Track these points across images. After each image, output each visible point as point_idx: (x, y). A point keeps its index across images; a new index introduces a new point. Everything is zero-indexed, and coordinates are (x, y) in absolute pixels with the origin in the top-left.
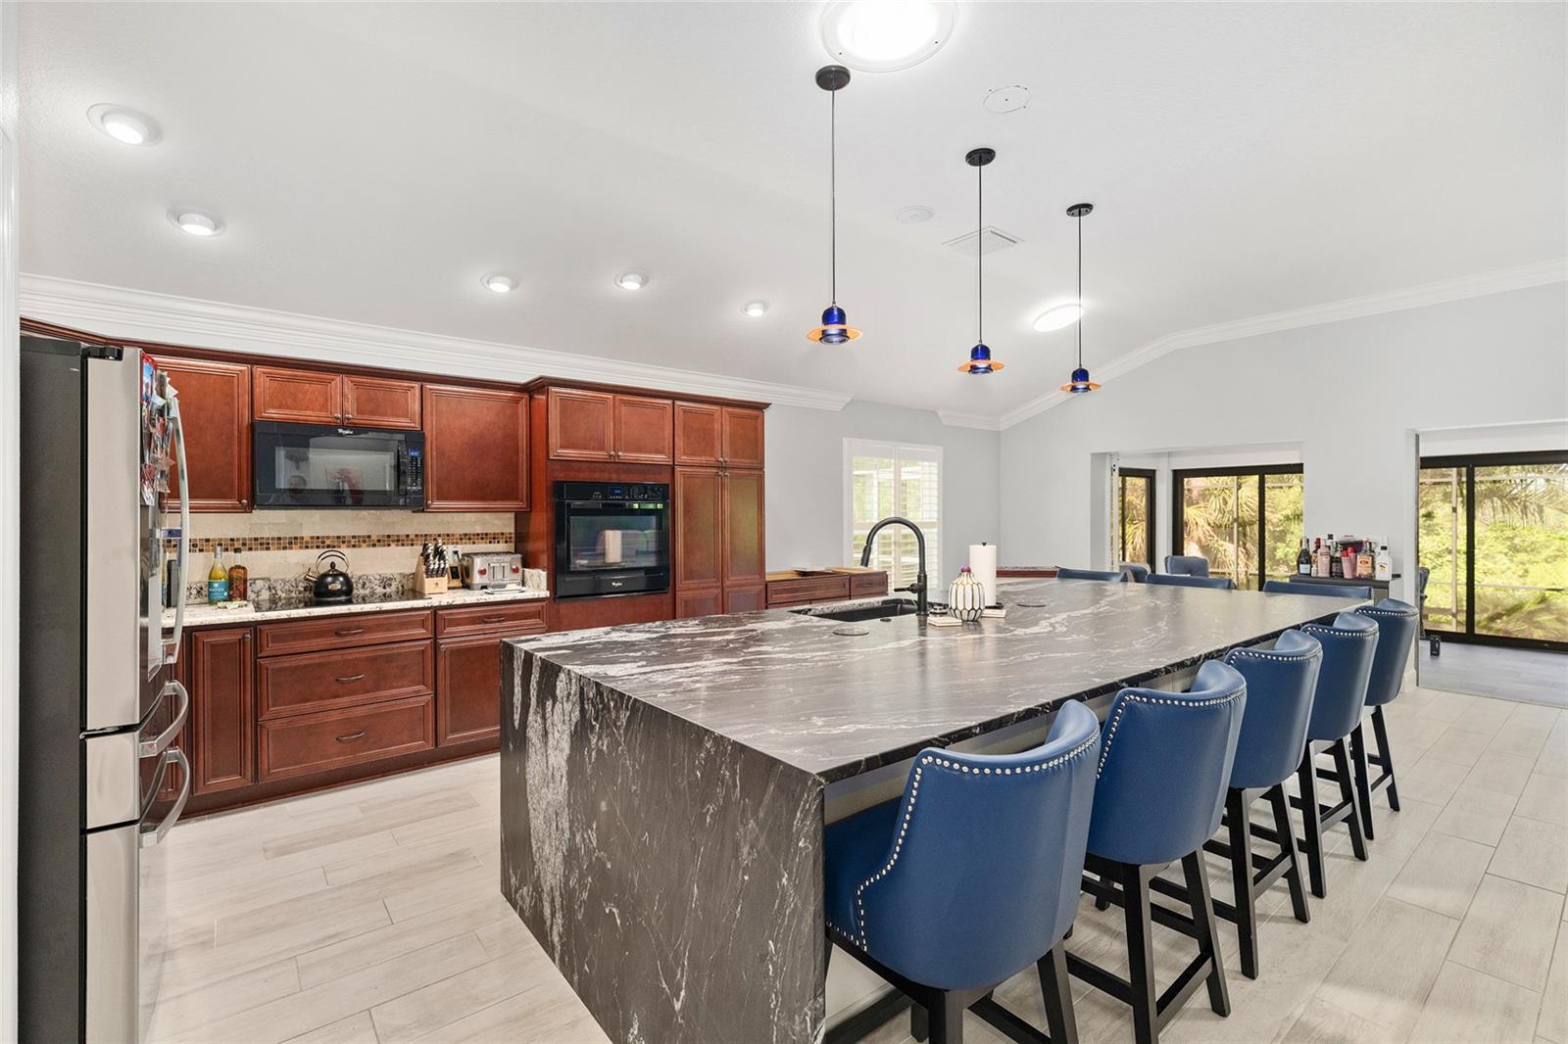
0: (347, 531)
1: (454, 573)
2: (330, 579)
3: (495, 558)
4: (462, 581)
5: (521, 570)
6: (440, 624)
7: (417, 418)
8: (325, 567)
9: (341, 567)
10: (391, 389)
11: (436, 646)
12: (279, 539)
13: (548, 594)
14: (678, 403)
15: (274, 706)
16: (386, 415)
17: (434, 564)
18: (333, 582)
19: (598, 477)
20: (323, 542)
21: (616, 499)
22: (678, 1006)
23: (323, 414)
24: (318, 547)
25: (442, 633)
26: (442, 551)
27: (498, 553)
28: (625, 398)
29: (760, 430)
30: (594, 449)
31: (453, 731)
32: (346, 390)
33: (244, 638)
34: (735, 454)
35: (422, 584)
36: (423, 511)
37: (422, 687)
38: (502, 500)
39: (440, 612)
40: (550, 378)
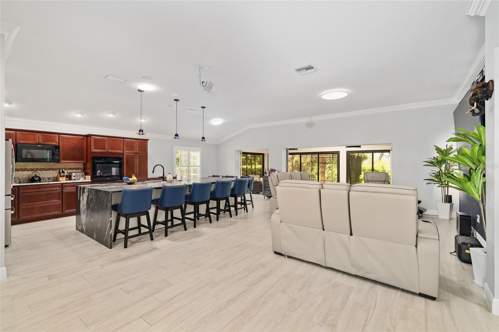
0: (39, 167)
1: (67, 177)
2: (35, 178)
3: (78, 173)
4: (69, 178)
5: (84, 176)
6: (63, 187)
7: (58, 143)
8: (34, 175)
9: (38, 175)
10: (51, 136)
11: (62, 191)
12: (21, 169)
13: (91, 181)
14: (124, 139)
15: (23, 203)
16: (49, 142)
17: (62, 174)
18: (36, 178)
19: (103, 155)
20: (33, 170)
21: (108, 160)
22: (99, 227)
23: (34, 142)
24: (31, 171)
25: (64, 189)
26: (64, 172)
27: (79, 172)
28: (111, 138)
29: (146, 145)
30: (103, 149)
31: (67, 209)
32: (40, 137)
33: (15, 189)
34: (139, 150)
35: (59, 178)
36: (59, 163)
37: (59, 200)
38: (80, 160)
39: (63, 184)
40: (91, 135)
